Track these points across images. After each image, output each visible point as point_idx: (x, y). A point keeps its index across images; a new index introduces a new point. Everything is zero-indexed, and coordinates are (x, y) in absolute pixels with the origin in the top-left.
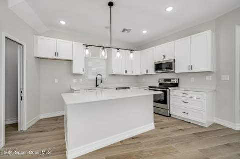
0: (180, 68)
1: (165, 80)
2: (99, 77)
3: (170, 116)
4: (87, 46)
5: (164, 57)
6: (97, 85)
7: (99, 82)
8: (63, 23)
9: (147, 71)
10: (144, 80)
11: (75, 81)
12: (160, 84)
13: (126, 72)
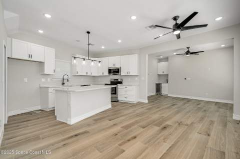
0: (123, 73)
1: (115, 80)
2: (66, 77)
3: (118, 101)
4: (75, 58)
5: (114, 65)
6: (63, 84)
7: (65, 81)
8: (41, 32)
9: (103, 73)
10: (99, 79)
11: (43, 80)
12: (111, 82)
13: (87, 73)
